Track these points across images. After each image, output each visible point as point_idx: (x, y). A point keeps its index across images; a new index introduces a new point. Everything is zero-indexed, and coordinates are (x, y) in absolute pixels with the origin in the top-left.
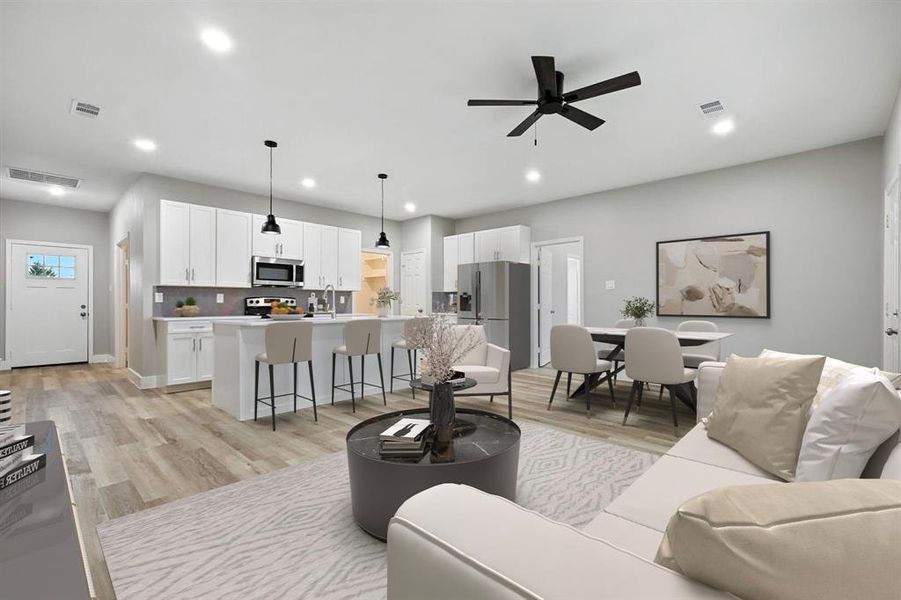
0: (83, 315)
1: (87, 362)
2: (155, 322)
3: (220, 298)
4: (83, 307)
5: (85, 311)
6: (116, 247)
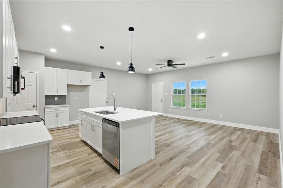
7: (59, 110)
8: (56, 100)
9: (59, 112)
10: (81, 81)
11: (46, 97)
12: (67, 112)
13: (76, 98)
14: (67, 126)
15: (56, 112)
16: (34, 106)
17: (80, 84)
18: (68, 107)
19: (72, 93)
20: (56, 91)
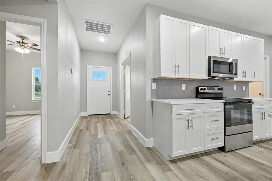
0: (109, 95)
1: (110, 114)
2: (152, 102)
3: (184, 87)
4: (109, 91)
5: (109, 93)
6: (121, 65)
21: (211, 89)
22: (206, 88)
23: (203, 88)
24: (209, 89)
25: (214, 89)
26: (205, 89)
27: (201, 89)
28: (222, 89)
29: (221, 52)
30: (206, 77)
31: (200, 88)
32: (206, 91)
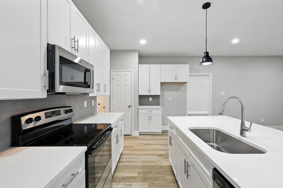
7: (151, 112)
8: (150, 100)
9: (151, 115)
10: (176, 77)
11: (140, 97)
12: (159, 115)
13: (170, 99)
14: (160, 132)
15: (149, 115)
16: (129, 107)
17: (175, 81)
18: (161, 110)
19: (166, 93)
20: (150, 90)
21: (53, 113)
22: (42, 114)
23: (33, 116)
24: (48, 114)
25: (58, 114)
26: (38, 118)
27: (29, 121)
28: (71, 111)
29: (73, 46)
30: (42, 94)
31: (24, 119)
32: (43, 121)
